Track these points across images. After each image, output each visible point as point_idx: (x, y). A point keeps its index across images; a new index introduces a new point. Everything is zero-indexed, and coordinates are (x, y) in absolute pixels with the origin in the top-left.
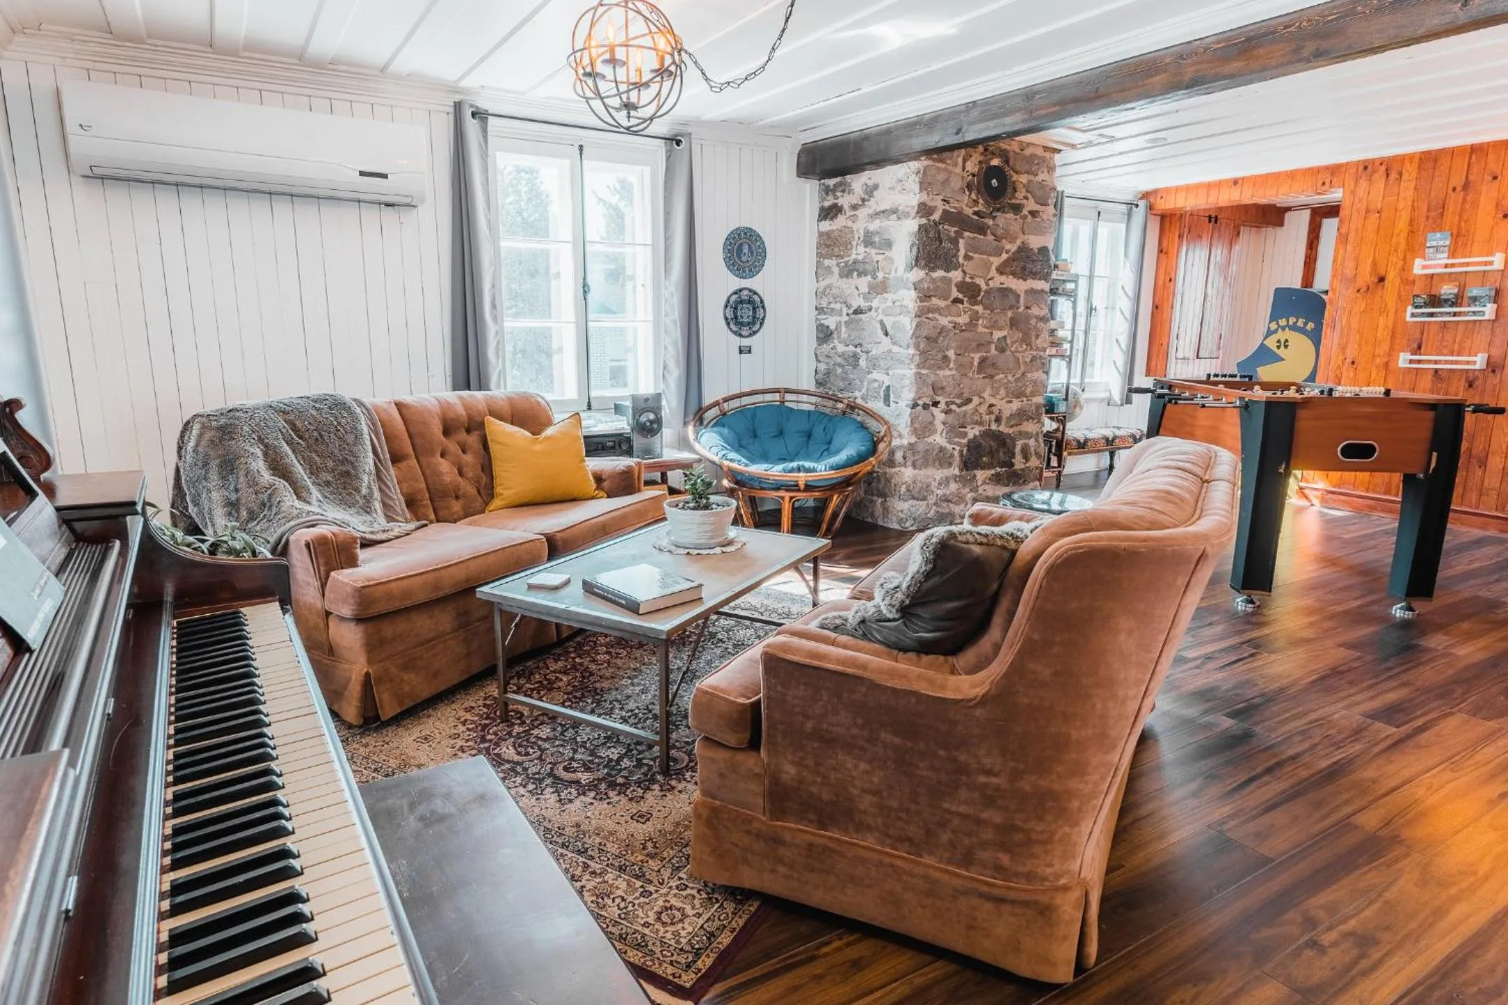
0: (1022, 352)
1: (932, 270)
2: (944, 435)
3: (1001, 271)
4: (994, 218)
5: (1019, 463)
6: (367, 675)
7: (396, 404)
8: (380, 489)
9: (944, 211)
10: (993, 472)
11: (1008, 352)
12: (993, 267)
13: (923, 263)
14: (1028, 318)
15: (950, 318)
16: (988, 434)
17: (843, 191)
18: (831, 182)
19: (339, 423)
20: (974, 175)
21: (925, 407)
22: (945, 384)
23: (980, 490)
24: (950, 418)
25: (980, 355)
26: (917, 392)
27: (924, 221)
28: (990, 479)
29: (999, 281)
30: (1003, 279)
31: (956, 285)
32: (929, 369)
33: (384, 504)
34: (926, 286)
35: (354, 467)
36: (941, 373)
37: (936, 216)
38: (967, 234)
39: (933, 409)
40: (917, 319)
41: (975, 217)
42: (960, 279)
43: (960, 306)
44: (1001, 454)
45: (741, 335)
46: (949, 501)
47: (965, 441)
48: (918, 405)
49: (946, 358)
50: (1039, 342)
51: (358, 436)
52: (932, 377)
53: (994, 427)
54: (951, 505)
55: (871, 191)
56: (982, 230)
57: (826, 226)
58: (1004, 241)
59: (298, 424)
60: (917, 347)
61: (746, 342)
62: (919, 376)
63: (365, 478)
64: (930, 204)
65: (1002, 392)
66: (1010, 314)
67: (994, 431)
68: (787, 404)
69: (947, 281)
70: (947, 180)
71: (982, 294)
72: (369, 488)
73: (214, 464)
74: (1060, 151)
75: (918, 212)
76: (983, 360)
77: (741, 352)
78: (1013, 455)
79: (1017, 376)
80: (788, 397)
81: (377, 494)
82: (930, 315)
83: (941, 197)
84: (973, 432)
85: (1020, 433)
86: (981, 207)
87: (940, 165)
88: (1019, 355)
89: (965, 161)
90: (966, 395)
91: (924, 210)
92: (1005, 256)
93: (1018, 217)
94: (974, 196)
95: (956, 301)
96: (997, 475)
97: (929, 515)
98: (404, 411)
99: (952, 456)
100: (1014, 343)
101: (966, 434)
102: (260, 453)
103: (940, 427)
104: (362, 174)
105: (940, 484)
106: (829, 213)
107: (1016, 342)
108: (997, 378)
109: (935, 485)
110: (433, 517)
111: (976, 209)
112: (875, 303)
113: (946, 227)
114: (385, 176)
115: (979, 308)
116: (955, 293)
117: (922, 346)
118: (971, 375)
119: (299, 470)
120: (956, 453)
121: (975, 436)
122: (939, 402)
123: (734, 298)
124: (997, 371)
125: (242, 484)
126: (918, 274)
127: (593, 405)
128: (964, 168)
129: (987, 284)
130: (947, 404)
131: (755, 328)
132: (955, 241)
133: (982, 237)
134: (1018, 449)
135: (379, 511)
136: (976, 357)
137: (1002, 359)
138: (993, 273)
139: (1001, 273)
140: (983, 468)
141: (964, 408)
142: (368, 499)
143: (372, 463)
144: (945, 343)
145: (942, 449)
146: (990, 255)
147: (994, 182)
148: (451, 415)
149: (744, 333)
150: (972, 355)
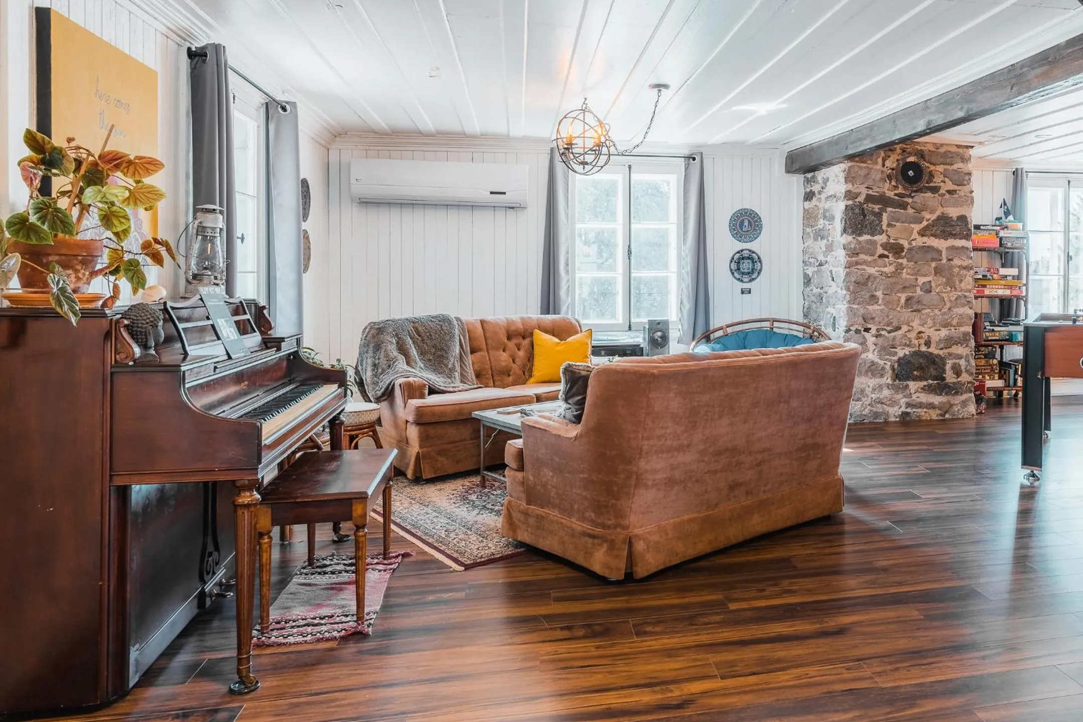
0: (948, 292)
1: (860, 235)
2: (876, 353)
3: (922, 233)
4: (913, 197)
5: (950, 377)
6: (418, 453)
7: (481, 321)
8: (461, 366)
9: (867, 195)
10: (925, 383)
11: (933, 293)
12: (915, 232)
13: (850, 231)
14: (951, 268)
15: (876, 268)
16: (918, 354)
17: (814, 182)
18: (809, 175)
19: (442, 330)
20: (893, 169)
21: (857, 331)
22: (874, 315)
23: (914, 397)
24: (880, 340)
25: (906, 295)
26: (848, 321)
27: (850, 202)
28: (922, 389)
29: (920, 241)
30: (925, 239)
31: (881, 245)
32: (858, 304)
33: (462, 375)
34: (853, 247)
35: (446, 353)
36: (870, 308)
37: (861, 199)
38: (889, 209)
39: (865, 334)
40: (847, 270)
41: (896, 198)
42: (884, 241)
43: (886, 259)
44: (932, 370)
45: (742, 281)
46: (882, 403)
47: (896, 358)
48: (851, 330)
49: (873, 296)
50: (963, 285)
51: (452, 336)
52: (862, 311)
53: (924, 349)
54: (885, 407)
55: (826, 181)
56: (904, 206)
57: (807, 205)
58: (924, 212)
59: (420, 329)
60: (848, 289)
61: (746, 286)
62: (850, 309)
63: (452, 359)
64: (854, 190)
65: (930, 322)
66: (933, 264)
67: (923, 352)
68: (775, 330)
69: (874, 243)
70: (868, 174)
71: (906, 251)
72: (453, 364)
73: (371, 345)
74: (973, 147)
75: (845, 197)
76: (908, 299)
77: (743, 292)
78: (944, 371)
79: (943, 311)
80: (776, 324)
81: (458, 368)
82: (859, 267)
83: (866, 186)
84: (901, 352)
85: (950, 354)
86: (900, 190)
87: (862, 165)
88: (944, 295)
89: (884, 160)
90: (895, 324)
91: (849, 195)
92: (925, 223)
93: (936, 195)
94: (893, 183)
95: (882, 256)
96: (930, 386)
97: (863, 413)
98: (485, 325)
99: (883, 369)
100: (937, 286)
101: (896, 353)
102: (394, 341)
103: (871, 347)
104: (492, 193)
105: (874, 390)
106: (809, 196)
107: (939, 285)
108: (924, 312)
109: (868, 391)
110: (492, 384)
111: (896, 192)
112: (829, 258)
113: (870, 205)
114: (504, 193)
115: (904, 261)
116: (880, 251)
117: (852, 288)
118: (899, 309)
119: (414, 352)
120: (888, 367)
121: (905, 355)
122: (870, 329)
123: (737, 256)
124: (923, 307)
125: (382, 356)
126: (847, 239)
127: (633, 328)
128: (883, 165)
129: (910, 244)
130: (878, 330)
131: (754, 276)
132: (879, 215)
133: (902, 211)
134: (948, 367)
135: (457, 378)
136: (903, 297)
137: (927, 298)
138: (915, 235)
139: (923, 236)
140: (914, 380)
141: (892, 334)
142: (452, 370)
143: (457, 351)
144: (874, 286)
145: (873, 363)
146: (911, 223)
147: (911, 173)
148: (513, 328)
149: (745, 280)
150: (899, 295)
